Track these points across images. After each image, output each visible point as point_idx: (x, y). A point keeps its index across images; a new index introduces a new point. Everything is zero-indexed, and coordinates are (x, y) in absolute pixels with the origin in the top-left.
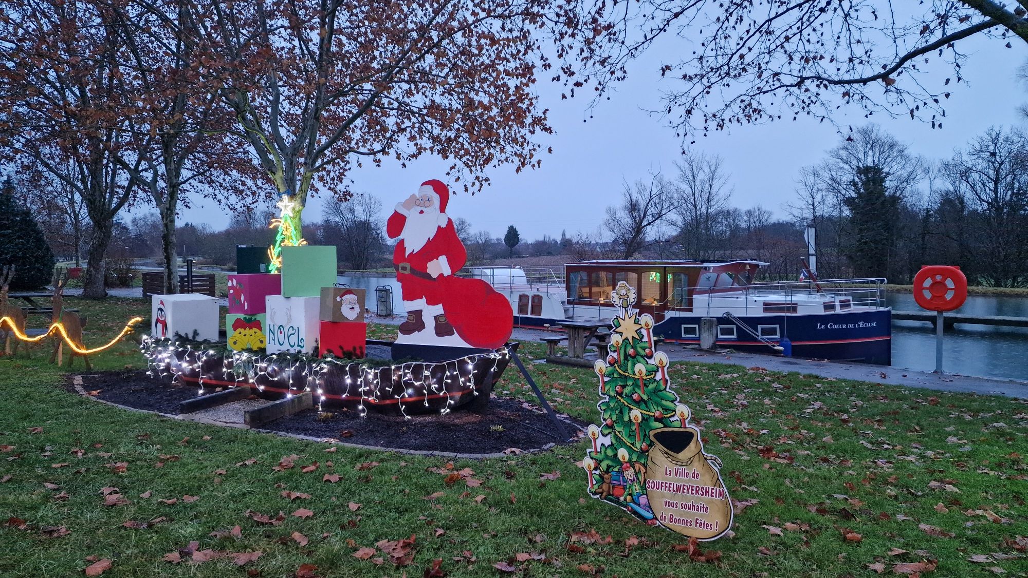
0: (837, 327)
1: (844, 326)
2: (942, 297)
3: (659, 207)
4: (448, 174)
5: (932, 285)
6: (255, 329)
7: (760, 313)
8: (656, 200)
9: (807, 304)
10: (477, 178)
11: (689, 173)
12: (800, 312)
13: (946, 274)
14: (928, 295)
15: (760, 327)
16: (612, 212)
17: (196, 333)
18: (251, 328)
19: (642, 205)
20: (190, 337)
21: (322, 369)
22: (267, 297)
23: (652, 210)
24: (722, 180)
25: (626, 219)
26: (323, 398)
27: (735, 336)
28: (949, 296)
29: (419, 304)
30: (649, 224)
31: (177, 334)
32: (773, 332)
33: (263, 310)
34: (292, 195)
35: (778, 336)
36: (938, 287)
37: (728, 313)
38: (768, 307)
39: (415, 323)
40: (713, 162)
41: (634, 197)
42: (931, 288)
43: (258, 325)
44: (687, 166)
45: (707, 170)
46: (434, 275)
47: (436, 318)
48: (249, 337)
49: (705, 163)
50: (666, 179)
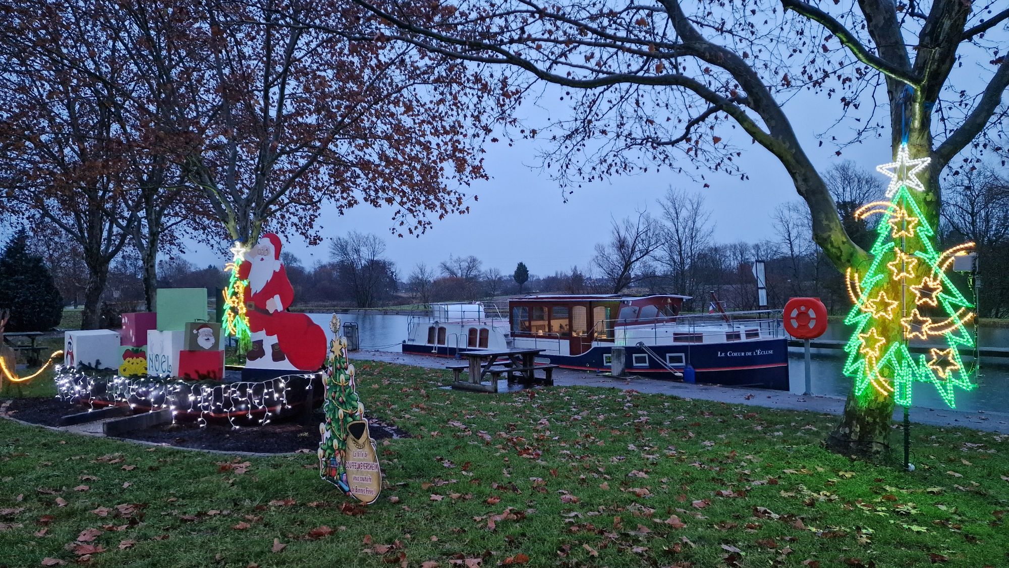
0: (736, 354)
1: (743, 354)
2: (806, 326)
3: (646, 243)
4: (394, 219)
5: (798, 315)
6: (141, 358)
7: (670, 342)
8: (643, 236)
9: (711, 334)
10: (420, 222)
11: (672, 211)
12: (706, 341)
13: (809, 305)
14: (795, 324)
15: (668, 355)
16: (600, 249)
17: (98, 363)
18: (137, 357)
19: (630, 241)
20: (93, 365)
21: (175, 389)
22: (149, 331)
23: (640, 246)
24: (705, 217)
25: (615, 256)
26: (175, 413)
27: (647, 364)
28: (812, 325)
29: (261, 335)
30: (637, 259)
31: (81, 363)
32: (679, 360)
33: (145, 343)
34: (244, 242)
35: (683, 364)
36: (802, 316)
37: (640, 343)
38: (677, 337)
39: (257, 351)
40: (695, 200)
41: (622, 234)
42: (797, 318)
43: (143, 355)
44: (670, 204)
45: (689, 207)
46: (271, 311)
47: (273, 346)
48: (134, 365)
49: (688, 201)
50: (652, 216)
